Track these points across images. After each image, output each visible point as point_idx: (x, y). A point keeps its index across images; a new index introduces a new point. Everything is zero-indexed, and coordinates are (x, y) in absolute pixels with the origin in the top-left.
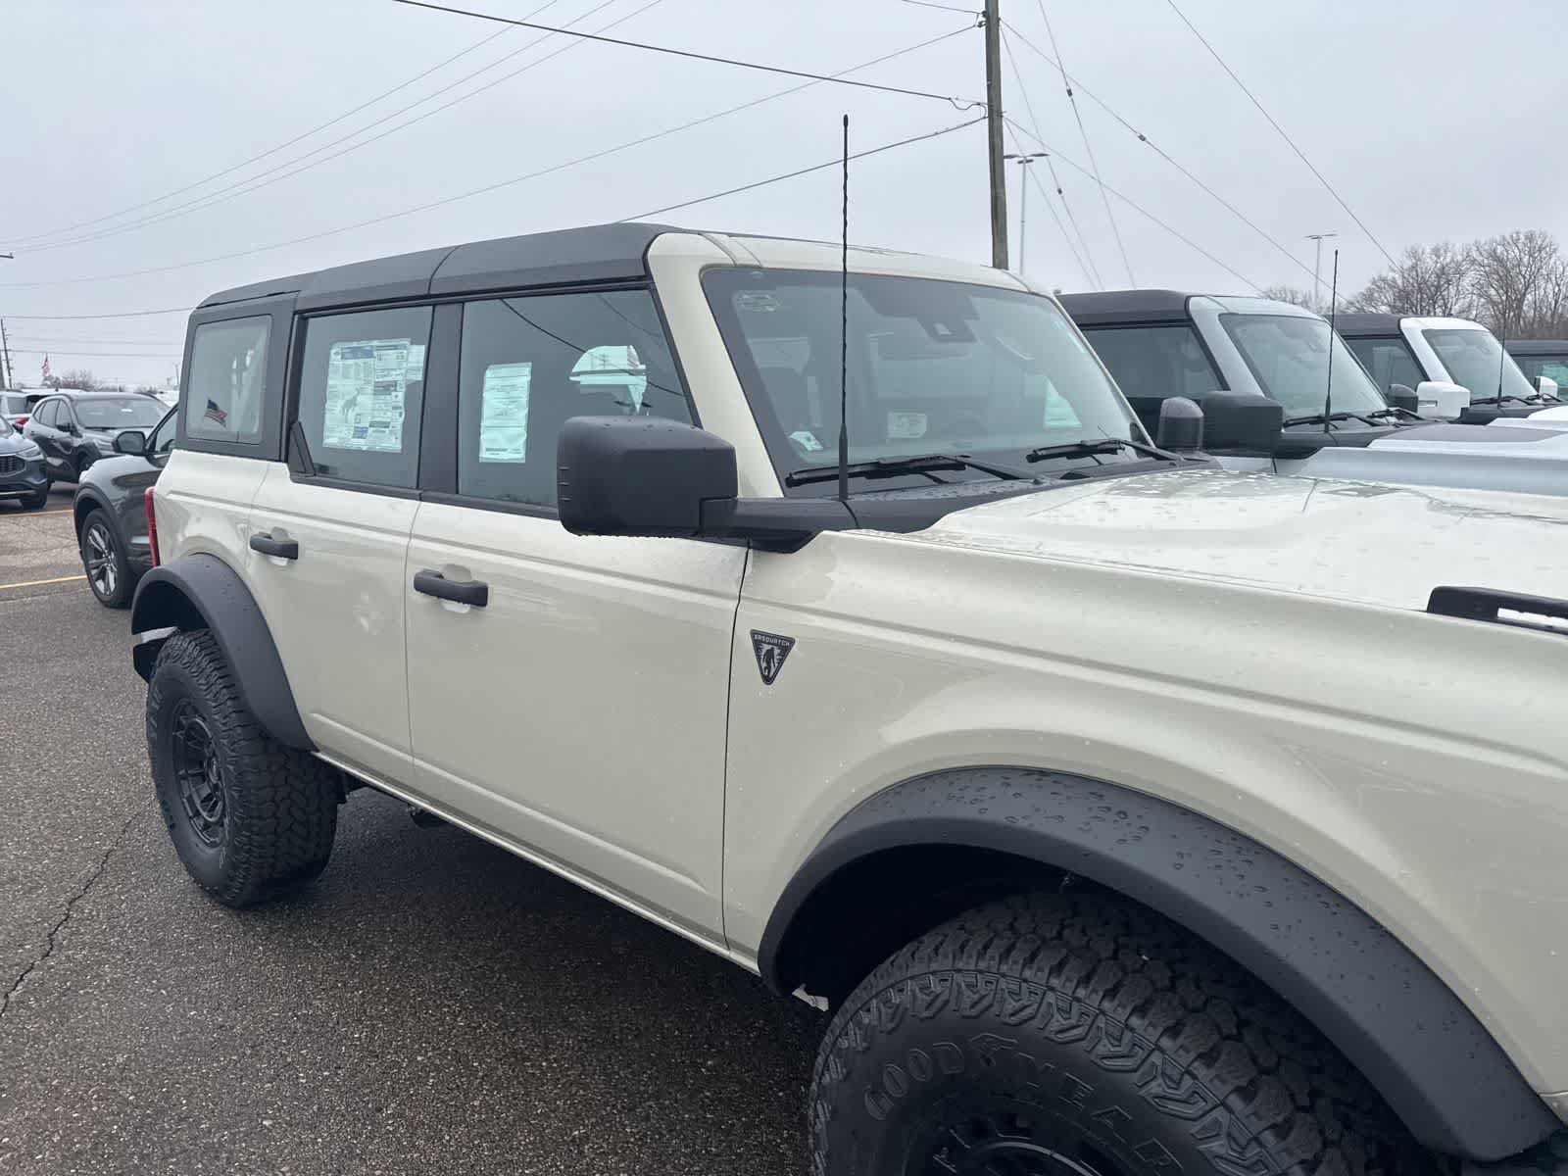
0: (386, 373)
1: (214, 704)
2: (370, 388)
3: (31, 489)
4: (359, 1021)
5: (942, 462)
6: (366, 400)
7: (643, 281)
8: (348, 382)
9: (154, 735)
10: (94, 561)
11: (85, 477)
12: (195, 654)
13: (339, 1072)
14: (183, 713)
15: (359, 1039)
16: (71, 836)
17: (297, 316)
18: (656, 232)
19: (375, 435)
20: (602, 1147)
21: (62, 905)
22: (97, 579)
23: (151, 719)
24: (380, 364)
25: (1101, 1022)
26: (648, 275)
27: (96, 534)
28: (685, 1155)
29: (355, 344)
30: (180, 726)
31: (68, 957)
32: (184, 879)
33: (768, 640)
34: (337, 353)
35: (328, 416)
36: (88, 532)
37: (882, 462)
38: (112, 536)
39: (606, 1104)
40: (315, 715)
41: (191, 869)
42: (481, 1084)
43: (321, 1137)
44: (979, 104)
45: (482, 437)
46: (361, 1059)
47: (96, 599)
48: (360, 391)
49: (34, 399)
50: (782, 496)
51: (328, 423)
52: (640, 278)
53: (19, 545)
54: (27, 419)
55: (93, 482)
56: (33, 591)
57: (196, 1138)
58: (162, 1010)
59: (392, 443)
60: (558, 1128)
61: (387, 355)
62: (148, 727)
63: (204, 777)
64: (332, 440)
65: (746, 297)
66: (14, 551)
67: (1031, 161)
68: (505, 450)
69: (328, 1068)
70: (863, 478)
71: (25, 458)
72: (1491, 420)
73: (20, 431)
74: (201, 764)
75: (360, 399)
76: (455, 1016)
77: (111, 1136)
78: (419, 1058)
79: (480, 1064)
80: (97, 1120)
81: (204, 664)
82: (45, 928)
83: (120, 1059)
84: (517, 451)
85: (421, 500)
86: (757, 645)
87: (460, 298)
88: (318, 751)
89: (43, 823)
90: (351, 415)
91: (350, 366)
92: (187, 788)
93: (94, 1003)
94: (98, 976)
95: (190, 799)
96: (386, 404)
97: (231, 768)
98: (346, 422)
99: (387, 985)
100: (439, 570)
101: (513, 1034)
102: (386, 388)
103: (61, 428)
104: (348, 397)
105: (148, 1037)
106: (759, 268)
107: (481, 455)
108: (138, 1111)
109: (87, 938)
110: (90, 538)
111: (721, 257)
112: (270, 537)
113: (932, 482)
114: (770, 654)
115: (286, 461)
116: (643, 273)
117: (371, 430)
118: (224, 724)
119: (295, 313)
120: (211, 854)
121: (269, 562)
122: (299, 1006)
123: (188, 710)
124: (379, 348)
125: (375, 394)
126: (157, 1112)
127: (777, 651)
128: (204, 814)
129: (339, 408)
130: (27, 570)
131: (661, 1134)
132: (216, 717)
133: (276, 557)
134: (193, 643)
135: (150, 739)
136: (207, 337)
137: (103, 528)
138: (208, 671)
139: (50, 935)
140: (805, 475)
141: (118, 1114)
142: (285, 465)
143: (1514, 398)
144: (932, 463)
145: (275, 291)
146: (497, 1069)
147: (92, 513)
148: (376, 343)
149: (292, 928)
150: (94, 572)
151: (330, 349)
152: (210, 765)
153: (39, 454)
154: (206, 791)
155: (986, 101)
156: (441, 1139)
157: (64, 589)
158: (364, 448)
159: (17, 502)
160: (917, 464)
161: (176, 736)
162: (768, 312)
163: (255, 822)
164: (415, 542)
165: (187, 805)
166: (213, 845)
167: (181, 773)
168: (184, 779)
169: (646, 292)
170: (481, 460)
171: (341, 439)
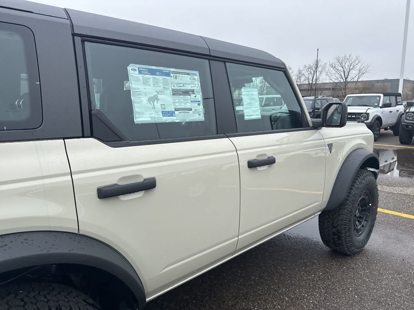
0: (182, 85)
2: (169, 92)
6: (166, 97)
19: (180, 114)
24: (175, 81)
48: (161, 92)
61: (182, 77)
68: (253, 115)
75: (161, 96)
84: (258, 115)
85: (227, 137)
90: (158, 105)
91: (149, 78)
96: (185, 100)
98: (154, 108)
100: (255, 158)
102: (185, 92)
116: (284, 67)
117: (177, 112)
124: (174, 72)
125: (173, 95)
129: (145, 100)
170: (245, 119)
171: (151, 118)
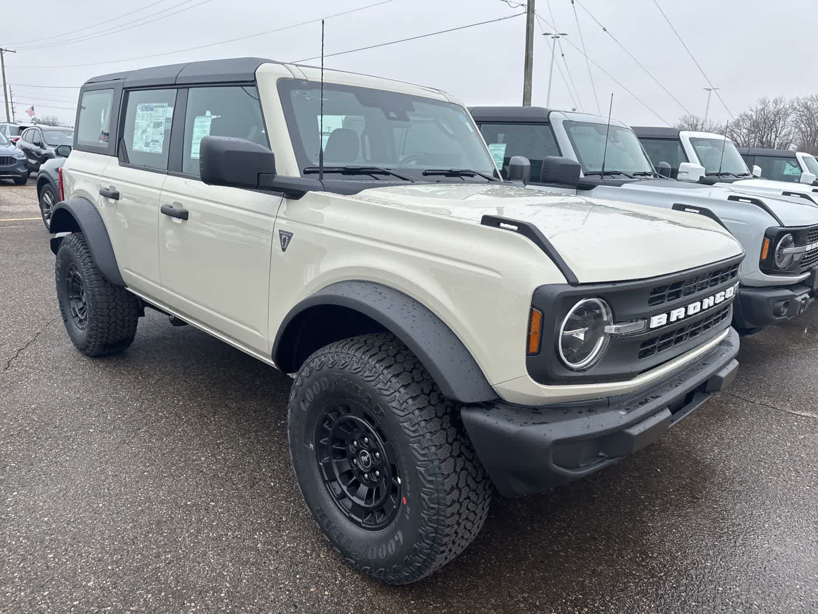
0: (158, 118)
1: (82, 264)
2: (152, 125)
3: (18, 174)
4: (138, 400)
5: (377, 170)
6: (150, 130)
7: (253, 83)
8: (142, 121)
9: (59, 279)
10: (46, 209)
11: (42, 167)
12: (76, 242)
13: (125, 416)
14: (71, 270)
15: (136, 406)
16: (22, 326)
17: (124, 90)
18: (260, 62)
19: (152, 146)
20: (227, 446)
21: (15, 351)
22: (47, 219)
23: (57, 272)
24: (156, 114)
25: (381, 377)
26: (255, 80)
27: (47, 196)
28: (261, 450)
29: (147, 105)
30: (70, 276)
31: (15, 370)
32: (71, 345)
33: (284, 234)
34: (139, 108)
35: (135, 136)
36: (43, 195)
37: (347, 167)
38: (54, 197)
39: (235, 433)
40: (126, 270)
41: (73, 339)
42: (184, 424)
43: (113, 436)
44: (522, 5)
45: (192, 148)
46: (135, 413)
47: (46, 228)
48: (148, 126)
49: (22, 128)
50: (300, 176)
51: (135, 140)
52: (252, 81)
53: (11, 202)
54: (17, 139)
55: (46, 170)
56: (14, 223)
57: (61, 433)
58: (54, 391)
59: (159, 149)
60: (211, 439)
61: (159, 110)
62: (56, 276)
63: (80, 299)
64: (136, 147)
65: (297, 92)
66: (9, 204)
67: (559, 37)
69: (121, 414)
70: (341, 174)
71: (16, 158)
72: (714, 183)
73: (14, 144)
74: (79, 294)
75: (148, 129)
76: (179, 401)
77: (26, 431)
78: (160, 414)
79: (185, 417)
80: (20, 425)
81: (79, 246)
82: (6, 359)
83: (33, 406)
85: (168, 174)
86: (281, 235)
87: (187, 86)
88: (127, 287)
89: (10, 320)
90: (144, 136)
91: (144, 114)
92: (73, 304)
93: (25, 387)
94: (28, 377)
95: (74, 309)
96: (158, 132)
97: (89, 292)
98: (142, 139)
99: (153, 388)
100: (171, 204)
101: (202, 408)
102: (157, 125)
103: (36, 144)
104: (144, 129)
105: (46, 400)
106: (306, 81)
107: (192, 156)
108: (38, 423)
109: (25, 364)
110: (44, 198)
111: (289, 75)
112: (108, 190)
113: (374, 179)
114: (285, 239)
115: (118, 156)
116: (254, 79)
117: (151, 143)
118: (87, 273)
119: (124, 88)
120: (81, 332)
121: (108, 200)
122: (113, 393)
123: (74, 268)
124: (156, 107)
125: (153, 127)
126: (46, 424)
127: (287, 238)
128: (80, 316)
129: (140, 133)
130: (15, 214)
131: (253, 444)
132: (84, 270)
133: (111, 199)
134: (75, 237)
135: (57, 282)
136: (88, 97)
137: (50, 193)
138: (81, 249)
139: (8, 362)
140: (311, 170)
141: (30, 424)
142: (117, 158)
143: (730, 174)
144: (372, 170)
145: (116, 78)
146: (192, 419)
147: (46, 185)
148: (155, 104)
149: (115, 366)
150: (46, 215)
151: (137, 106)
152: (83, 294)
153: (23, 157)
154: (81, 305)
155: (526, 3)
156: (162, 440)
157: (31, 223)
158: (148, 151)
159: (12, 181)
160: (365, 170)
161: (68, 280)
162: (306, 100)
163: (99, 317)
164: (164, 193)
165: (72, 312)
166: (82, 329)
167: (71, 297)
168: (72, 300)
169: (255, 87)
170: (191, 158)
171: (140, 147)
